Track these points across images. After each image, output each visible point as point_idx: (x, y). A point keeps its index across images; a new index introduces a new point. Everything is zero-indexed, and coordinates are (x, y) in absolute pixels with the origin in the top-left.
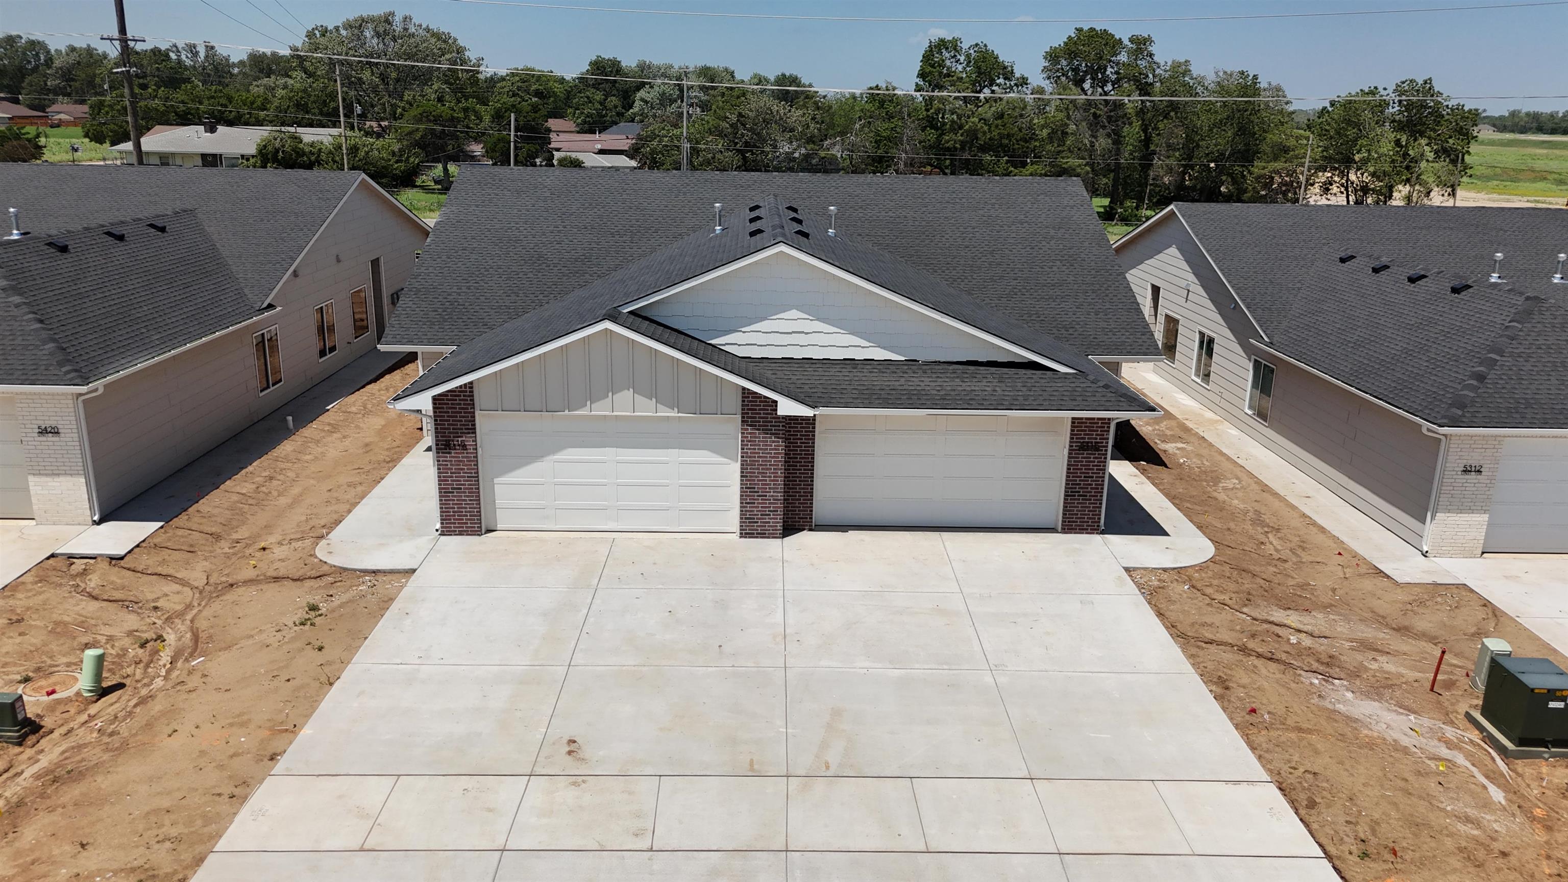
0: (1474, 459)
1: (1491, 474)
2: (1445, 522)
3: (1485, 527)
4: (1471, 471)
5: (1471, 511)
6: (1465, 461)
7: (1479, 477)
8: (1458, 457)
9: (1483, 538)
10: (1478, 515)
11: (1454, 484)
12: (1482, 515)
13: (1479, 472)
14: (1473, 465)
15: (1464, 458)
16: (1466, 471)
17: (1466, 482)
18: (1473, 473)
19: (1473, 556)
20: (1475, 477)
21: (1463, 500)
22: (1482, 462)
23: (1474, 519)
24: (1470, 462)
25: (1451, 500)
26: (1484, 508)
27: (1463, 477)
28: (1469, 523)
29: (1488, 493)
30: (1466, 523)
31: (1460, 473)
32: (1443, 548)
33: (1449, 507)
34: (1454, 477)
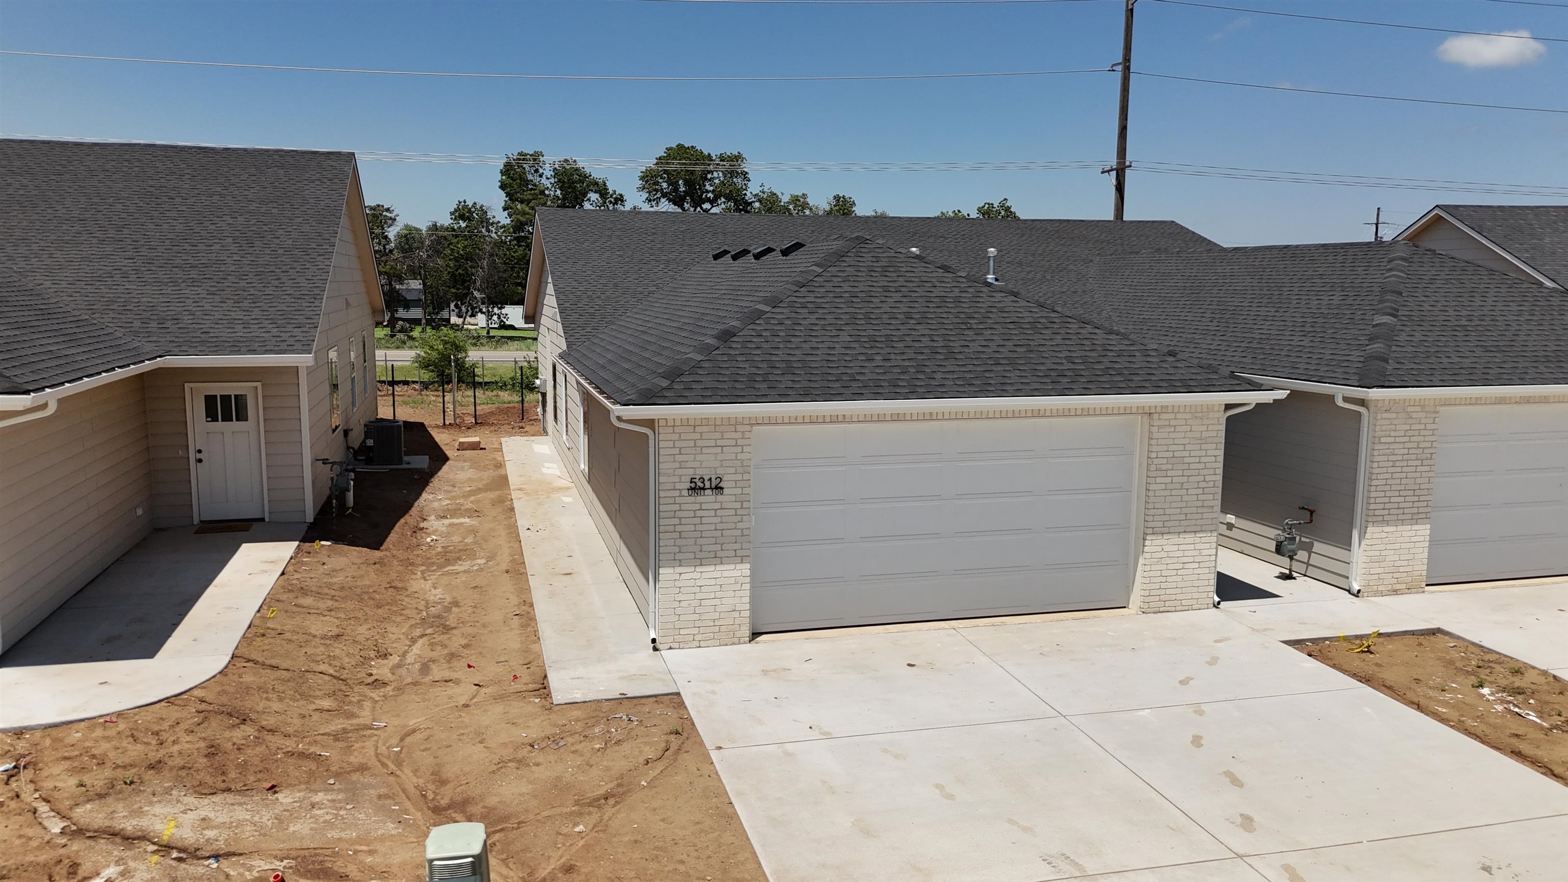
0: (707, 467)
1: (739, 491)
2: (678, 584)
3: (748, 586)
4: (704, 489)
5: (717, 559)
6: (691, 471)
7: (720, 498)
8: (678, 465)
9: (748, 606)
10: (732, 566)
11: (679, 514)
12: (739, 566)
13: (718, 488)
14: (706, 478)
15: (686, 463)
16: (696, 488)
17: (701, 509)
18: (708, 492)
19: (736, 640)
20: (713, 498)
21: (700, 541)
22: (720, 471)
23: (725, 574)
24: (700, 472)
25: (679, 542)
26: (739, 553)
27: (692, 499)
28: (719, 582)
29: (740, 525)
30: (713, 582)
31: (685, 493)
32: (682, 632)
33: (678, 556)
34: (678, 500)
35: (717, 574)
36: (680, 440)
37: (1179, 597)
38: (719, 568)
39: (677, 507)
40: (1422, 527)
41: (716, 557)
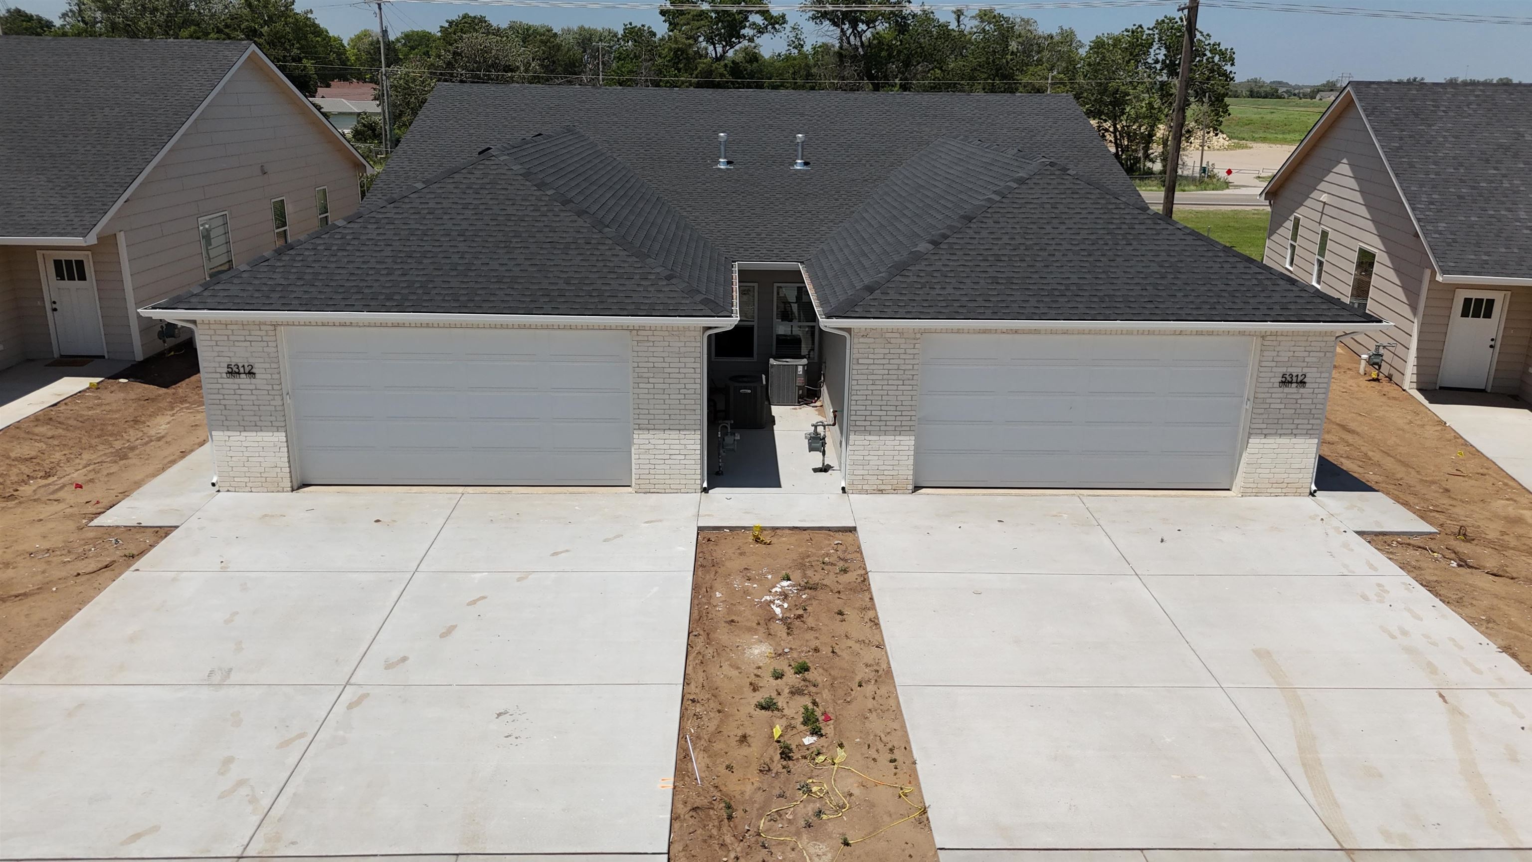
0: (240, 357)
1: (269, 376)
2: (228, 444)
3: (285, 449)
4: (239, 373)
5: (257, 427)
6: (228, 360)
7: (253, 381)
8: (216, 354)
9: (287, 466)
10: (271, 434)
11: (222, 391)
12: (276, 434)
13: (251, 374)
14: (241, 365)
15: (224, 354)
16: (233, 372)
17: (239, 389)
18: (243, 376)
19: (280, 489)
20: (248, 381)
21: (242, 413)
22: (251, 361)
23: (265, 439)
24: (235, 361)
25: (224, 412)
26: (275, 424)
27: (230, 381)
28: (261, 444)
29: (272, 403)
30: (256, 444)
31: (224, 375)
32: (236, 479)
33: (226, 423)
34: (220, 381)
35: (260, 439)
36: (215, 334)
37: (667, 482)
38: (259, 434)
39: (220, 386)
40: (908, 438)
41: (256, 426)
